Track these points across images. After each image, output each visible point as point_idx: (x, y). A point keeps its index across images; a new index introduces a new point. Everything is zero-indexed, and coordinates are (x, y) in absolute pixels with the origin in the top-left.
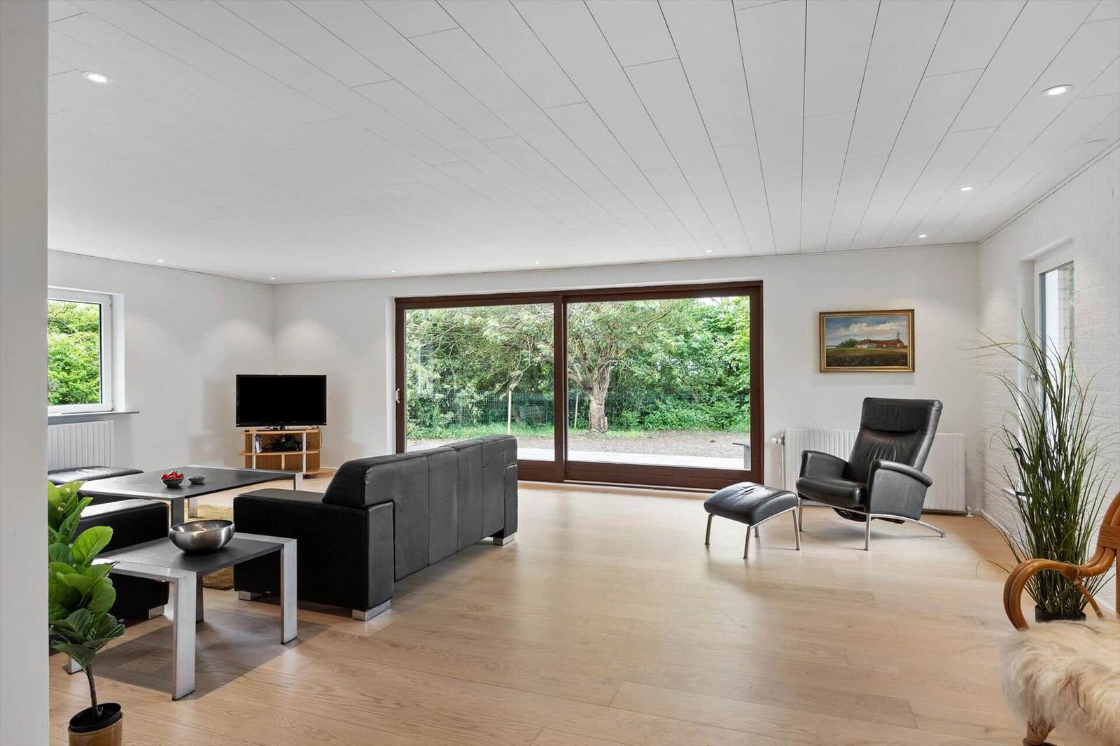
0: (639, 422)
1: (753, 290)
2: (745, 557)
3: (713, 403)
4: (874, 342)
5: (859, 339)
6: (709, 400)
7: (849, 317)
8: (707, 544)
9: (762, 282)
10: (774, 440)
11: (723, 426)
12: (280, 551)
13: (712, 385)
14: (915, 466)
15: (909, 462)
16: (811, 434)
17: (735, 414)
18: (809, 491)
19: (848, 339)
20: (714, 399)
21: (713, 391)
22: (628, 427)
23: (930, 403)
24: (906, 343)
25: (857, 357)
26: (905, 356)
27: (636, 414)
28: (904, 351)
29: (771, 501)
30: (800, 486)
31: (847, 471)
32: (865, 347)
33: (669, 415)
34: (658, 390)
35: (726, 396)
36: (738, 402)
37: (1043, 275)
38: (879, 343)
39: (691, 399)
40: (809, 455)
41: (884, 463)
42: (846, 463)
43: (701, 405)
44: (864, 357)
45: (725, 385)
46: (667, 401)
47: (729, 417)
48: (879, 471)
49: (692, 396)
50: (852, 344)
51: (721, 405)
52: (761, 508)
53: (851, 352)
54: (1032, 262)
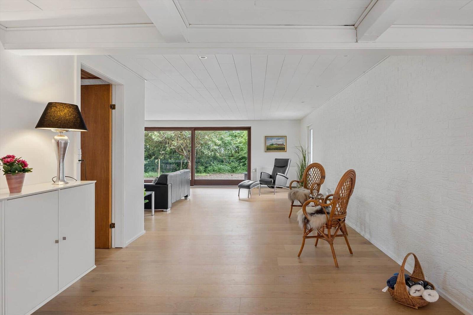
0: (204, 171)
1: (249, 129)
2: (248, 197)
3: (230, 163)
4: (278, 144)
5: (274, 143)
6: (229, 162)
7: (272, 137)
8: (239, 196)
9: (251, 127)
10: (254, 170)
11: (234, 171)
12: (151, 194)
13: (230, 156)
14: (285, 174)
15: (284, 174)
16: (262, 168)
17: (238, 166)
18: (262, 182)
19: (272, 143)
20: (230, 161)
21: (230, 159)
22: (201, 173)
23: (289, 159)
24: (285, 145)
25: (273, 148)
26: (284, 148)
27: (203, 167)
28: (284, 146)
29: (254, 183)
30: (260, 181)
31: (271, 177)
32: (275, 145)
33: (215, 167)
34: (211, 158)
35: (234, 160)
36: (238, 163)
37: (310, 130)
38: (279, 144)
39: (222, 162)
40: (262, 173)
41: (278, 174)
42: (271, 175)
43: (226, 164)
44: (275, 148)
45: (234, 157)
46: (215, 163)
47: (235, 168)
48: (277, 175)
49: (223, 160)
50: (272, 144)
51: (233, 163)
52: (252, 185)
53: (272, 147)
54: (308, 127)
